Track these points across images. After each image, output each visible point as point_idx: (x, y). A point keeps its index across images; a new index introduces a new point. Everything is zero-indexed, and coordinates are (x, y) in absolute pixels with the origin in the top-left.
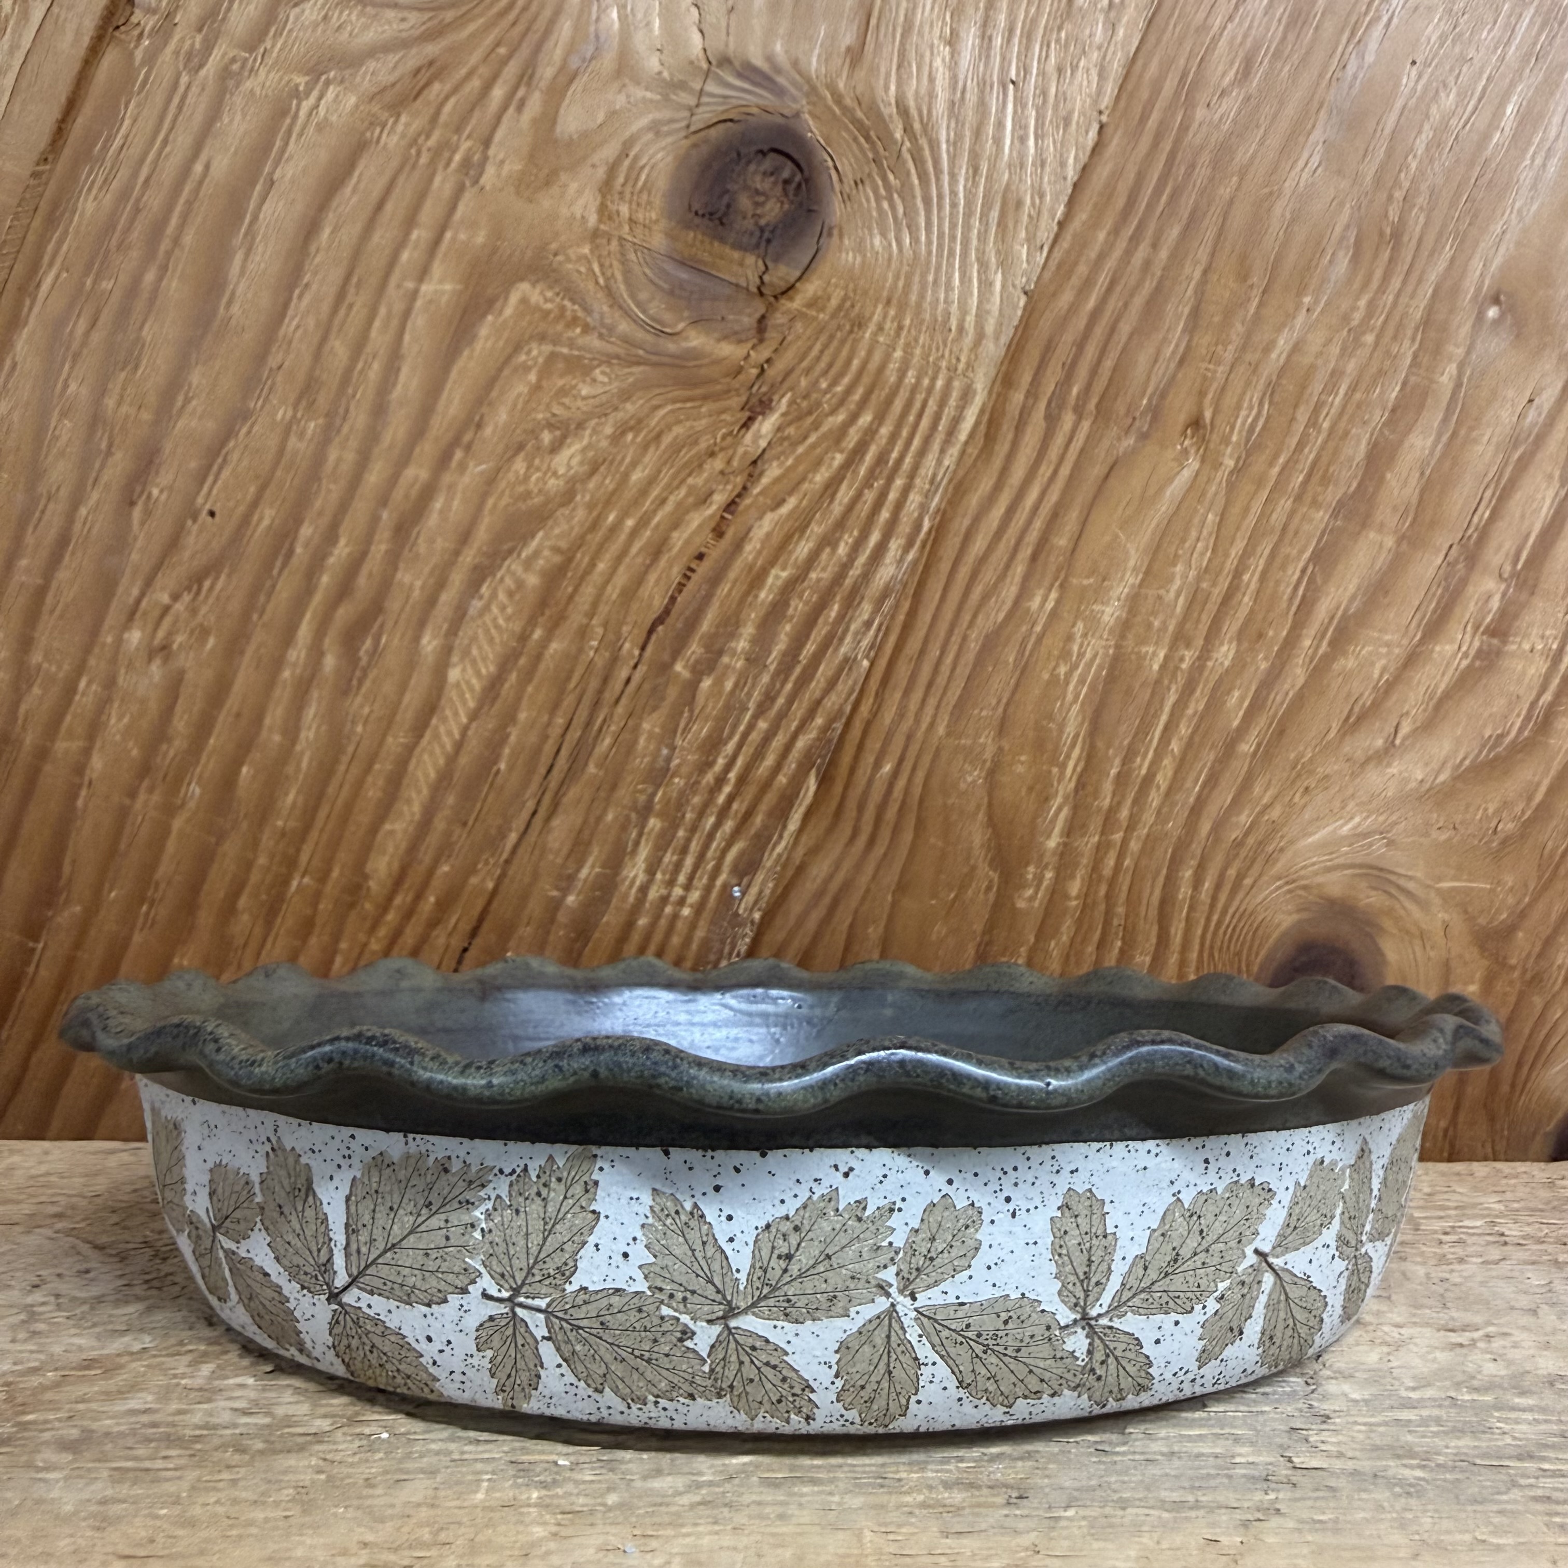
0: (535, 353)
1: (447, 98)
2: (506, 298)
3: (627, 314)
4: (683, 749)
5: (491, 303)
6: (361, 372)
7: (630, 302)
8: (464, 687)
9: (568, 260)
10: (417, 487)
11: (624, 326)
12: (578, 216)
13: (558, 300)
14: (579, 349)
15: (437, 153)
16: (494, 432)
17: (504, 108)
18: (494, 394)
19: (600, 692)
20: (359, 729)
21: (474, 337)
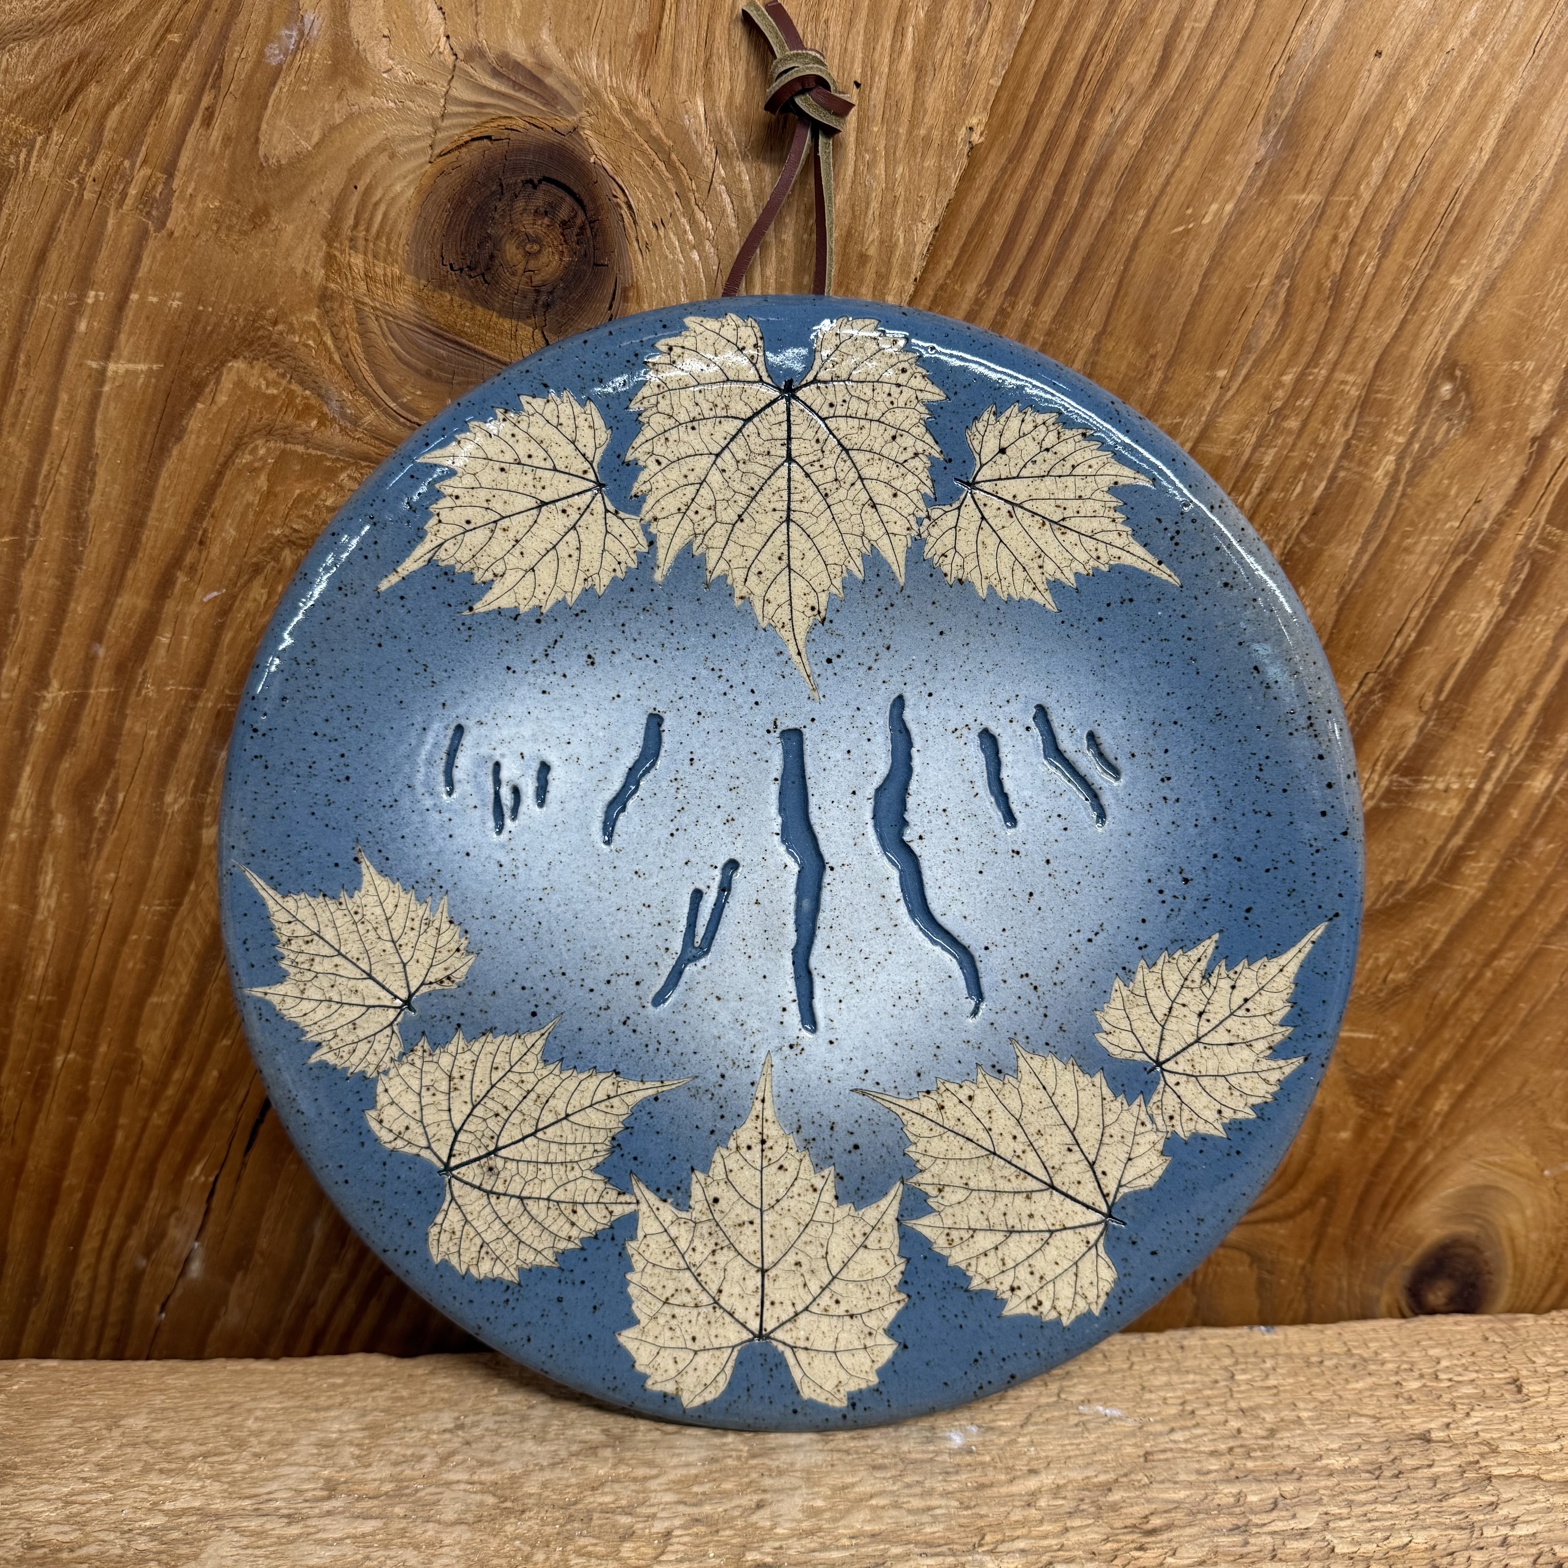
0: (262, 452)
1: (110, 107)
2: (218, 382)
3: (375, 402)
5: (199, 387)
6: (47, 477)
7: (376, 386)
9: (292, 330)
10: (136, 618)
11: (370, 417)
12: (299, 271)
13: (284, 382)
14: (318, 447)
15: (106, 184)
16: (222, 552)
17: (188, 122)
18: (216, 504)
20: (106, 896)
21: (183, 431)
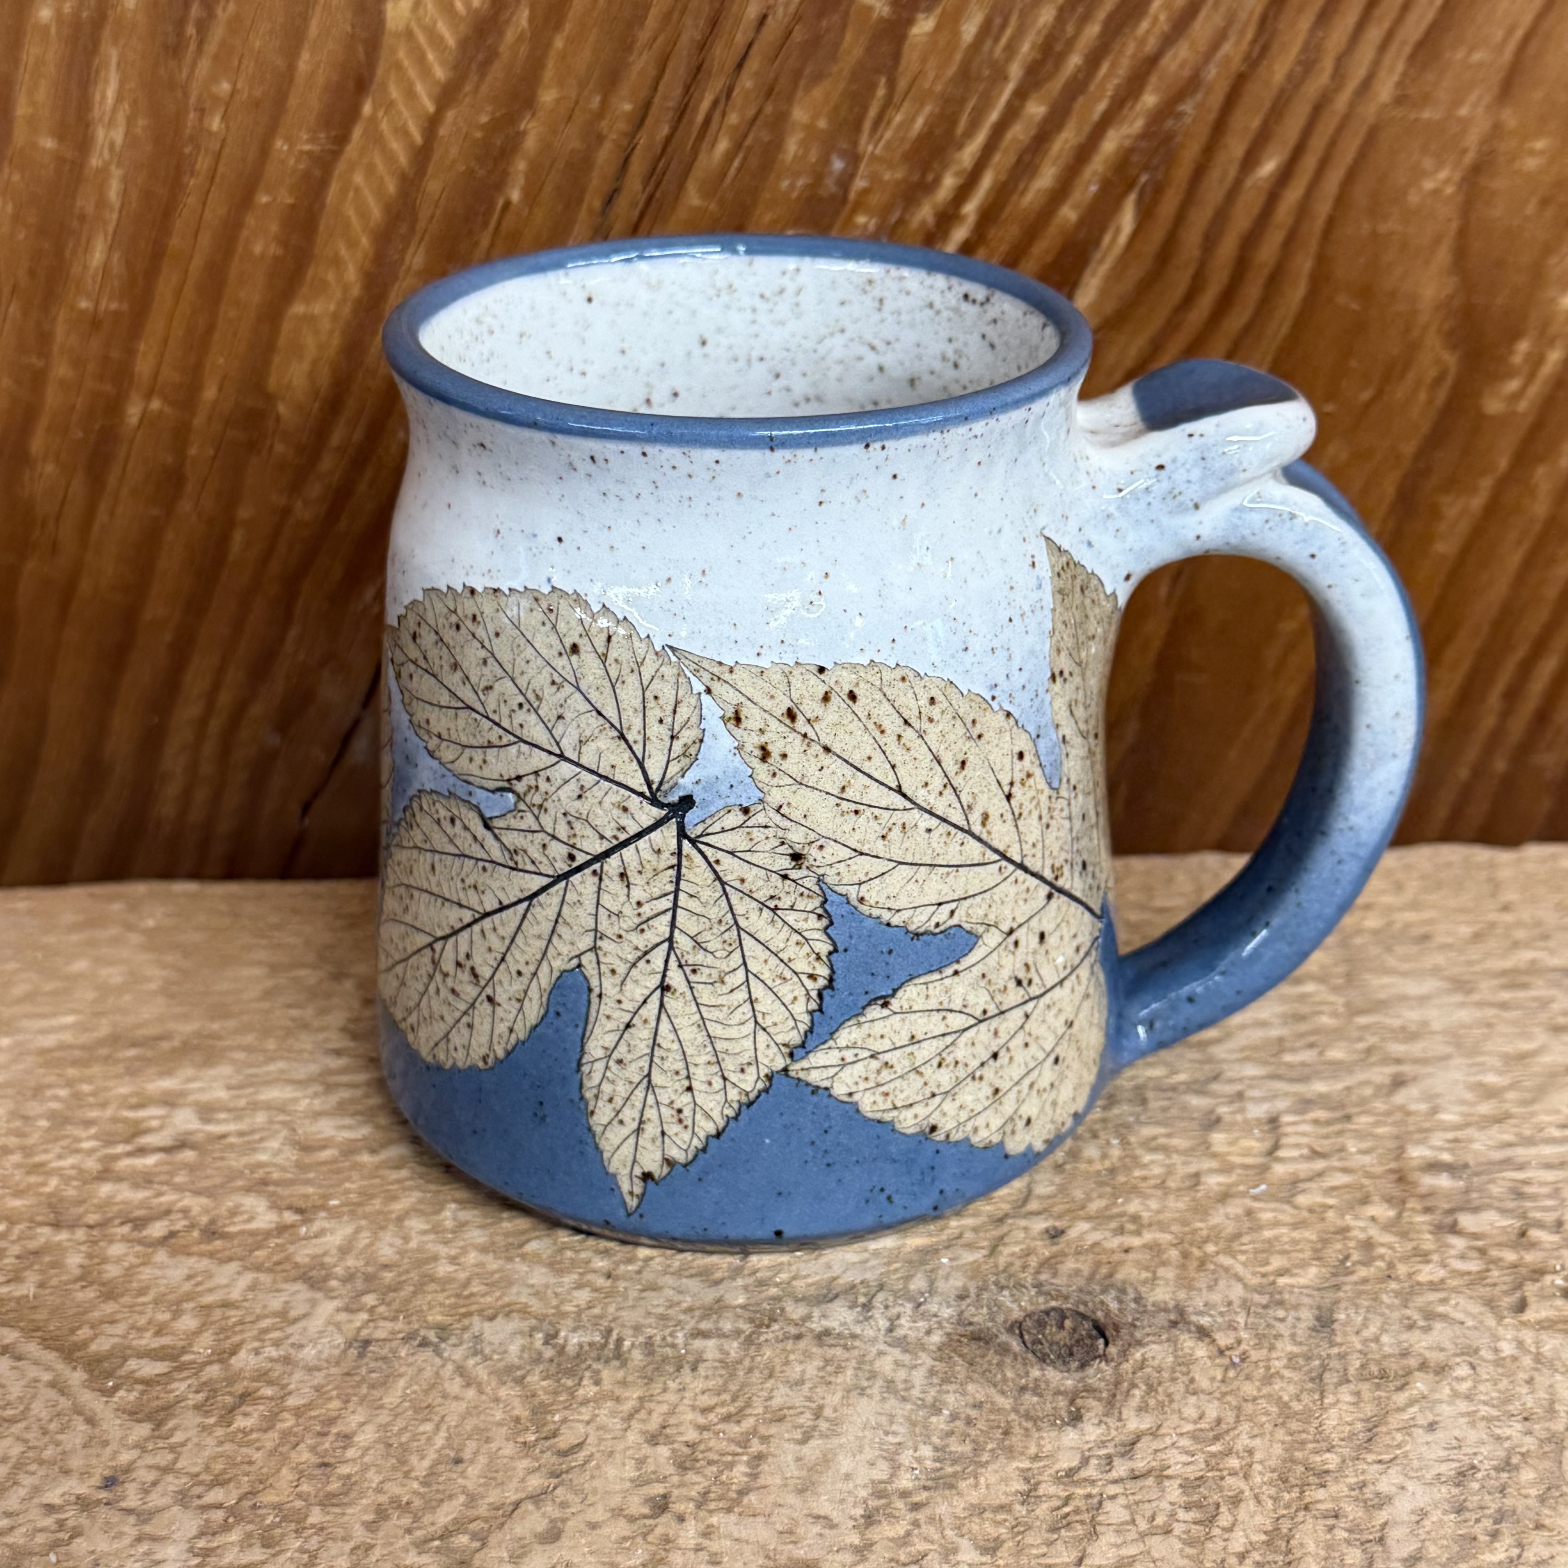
4: (874, 157)
8: (422, 38)
19: (703, 46)
20: (215, 123)
